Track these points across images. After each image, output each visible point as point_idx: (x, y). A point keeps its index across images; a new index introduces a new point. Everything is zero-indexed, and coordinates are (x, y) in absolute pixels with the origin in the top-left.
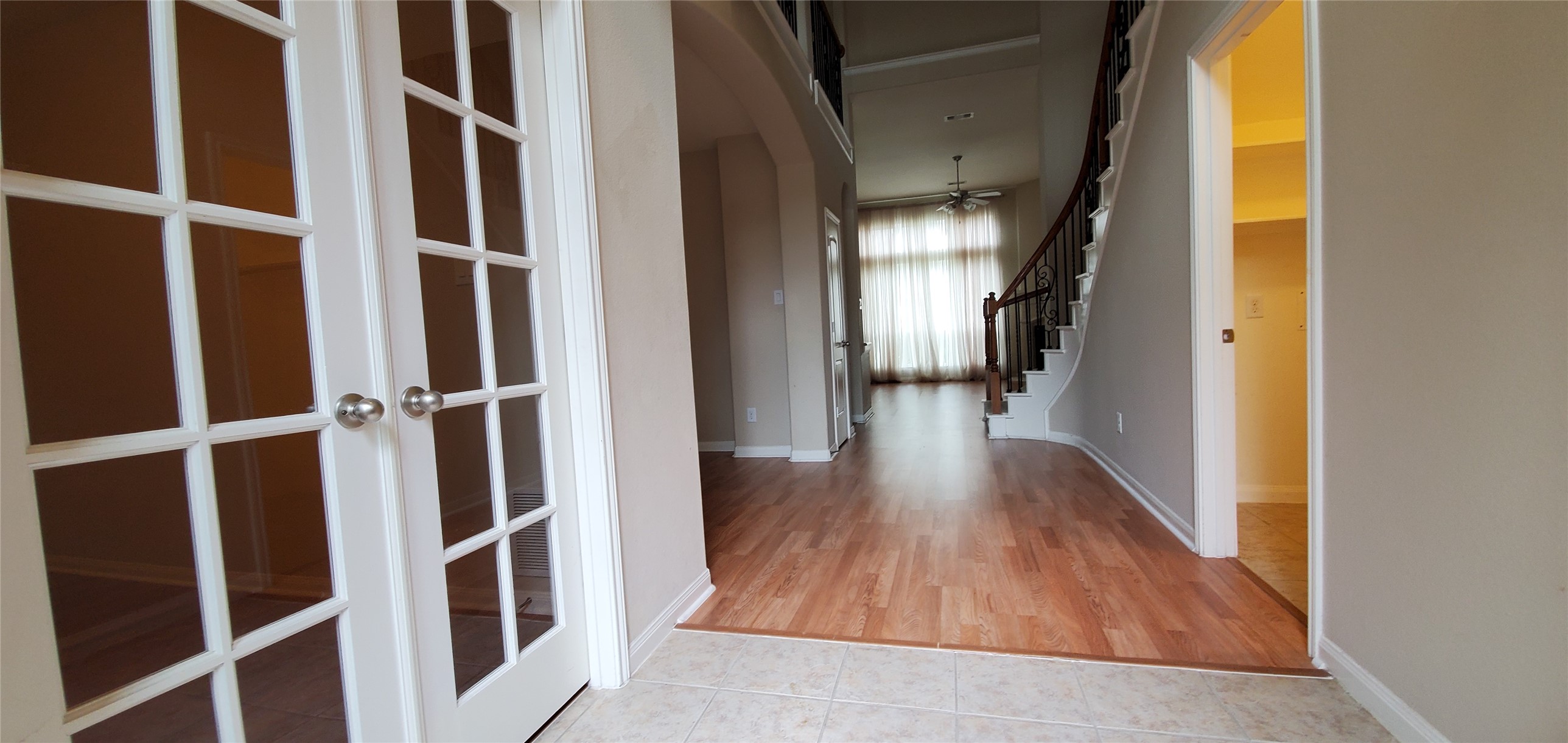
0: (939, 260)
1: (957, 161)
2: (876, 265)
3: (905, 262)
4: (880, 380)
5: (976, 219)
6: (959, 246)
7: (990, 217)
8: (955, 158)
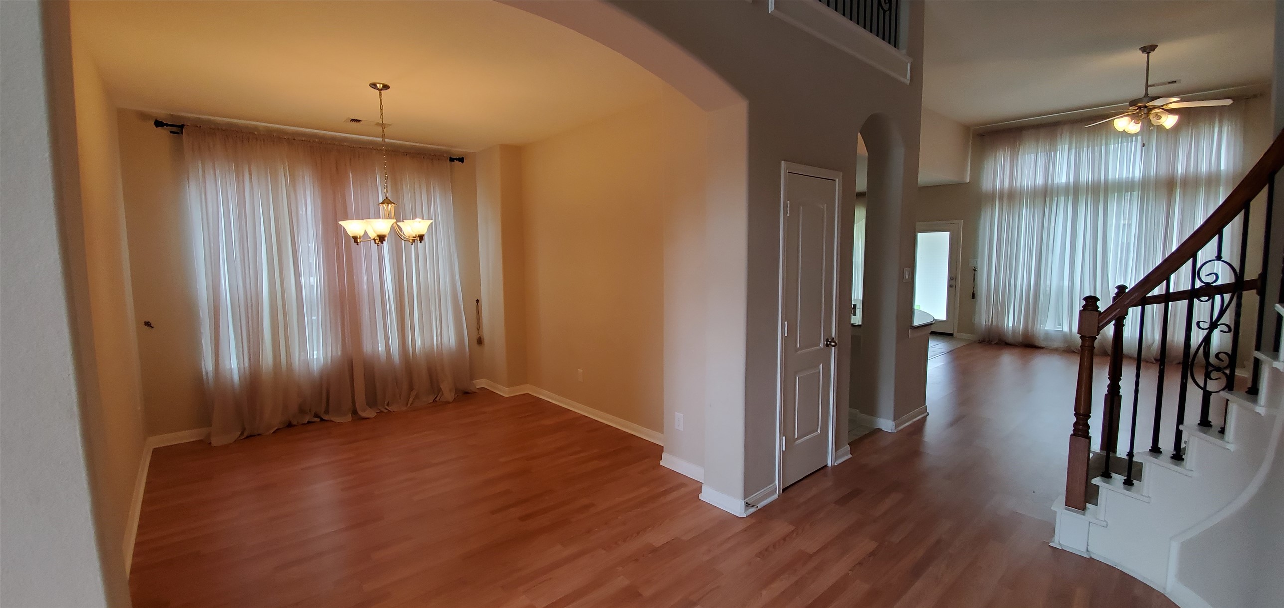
0: (1127, 191)
1: (1149, 53)
2: (1021, 199)
3: (1067, 194)
4: (1010, 339)
5: (1198, 135)
6: (1163, 171)
7: (1225, 129)
8: (1144, 50)
